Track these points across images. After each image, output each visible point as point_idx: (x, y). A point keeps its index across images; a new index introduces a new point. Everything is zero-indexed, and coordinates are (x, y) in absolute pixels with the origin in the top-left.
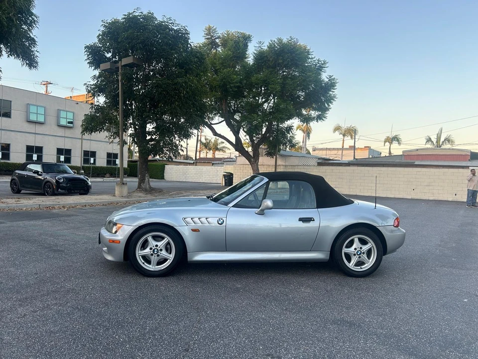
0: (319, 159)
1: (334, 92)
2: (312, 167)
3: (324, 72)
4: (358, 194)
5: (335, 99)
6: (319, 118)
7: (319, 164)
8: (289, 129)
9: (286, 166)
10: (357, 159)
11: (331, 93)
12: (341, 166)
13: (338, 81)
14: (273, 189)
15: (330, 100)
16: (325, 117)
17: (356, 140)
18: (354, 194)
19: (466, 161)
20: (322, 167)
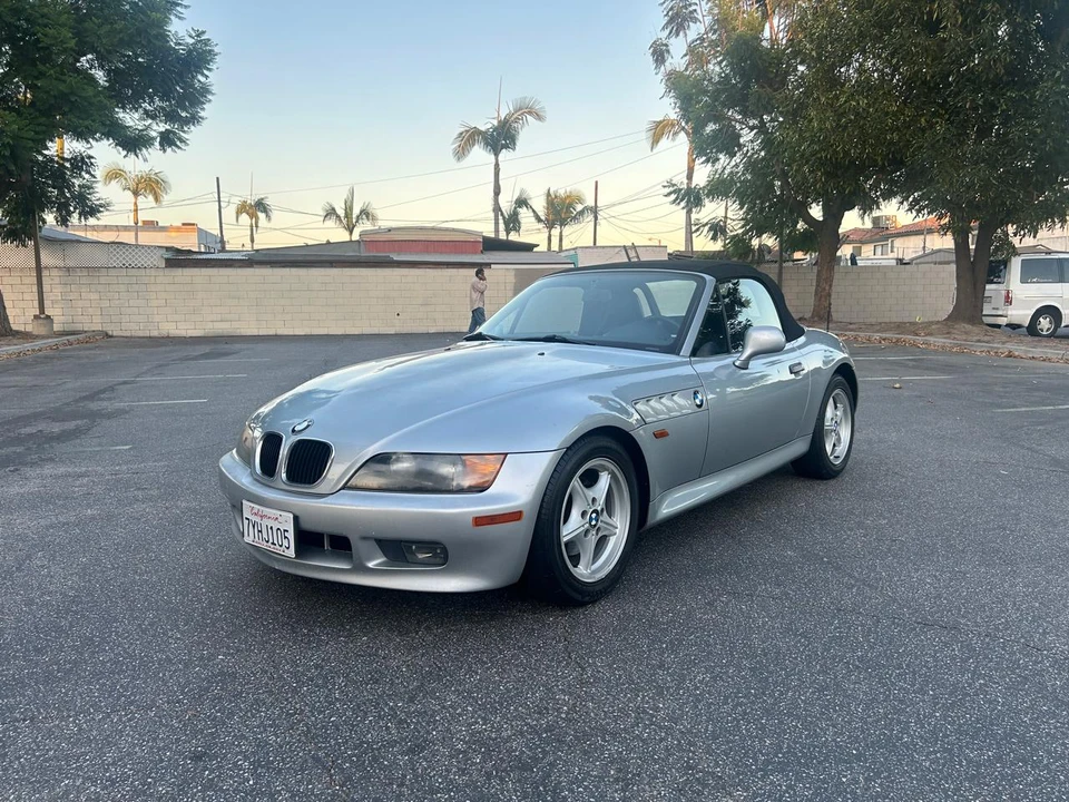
0: (168, 249)
1: (207, 77)
2: (153, 272)
3: (180, 18)
4: (280, 332)
5: (210, 97)
6: (168, 140)
7: (170, 263)
8: (81, 163)
9: (68, 269)
10: (257, 251)
11: (200, 77)
12: (230, 266)
13: (216, 50)
14: (37, 337)
15: (196, 97)
16: (182, 141)
17: (222, 204)
18: (272, 332)
19: (475, 253)
20: (179, 271)
